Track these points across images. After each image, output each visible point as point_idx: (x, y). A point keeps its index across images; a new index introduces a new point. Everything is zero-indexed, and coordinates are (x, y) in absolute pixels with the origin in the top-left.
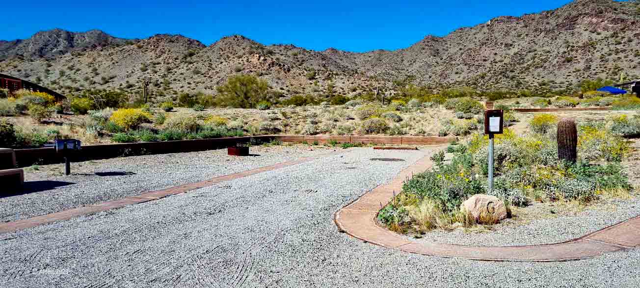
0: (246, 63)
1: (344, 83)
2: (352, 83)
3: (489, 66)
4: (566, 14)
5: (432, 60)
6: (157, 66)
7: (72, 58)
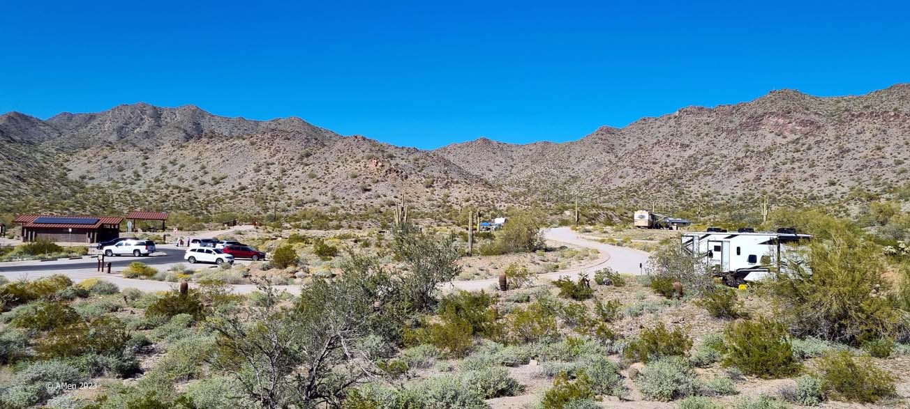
0: (363, 169)
1: (460, 192)
2: (469, 193)
3: (659, 170)
4: (752, 112)
5: (605, 158)
6: (271, 166)
7: (174, 151)
